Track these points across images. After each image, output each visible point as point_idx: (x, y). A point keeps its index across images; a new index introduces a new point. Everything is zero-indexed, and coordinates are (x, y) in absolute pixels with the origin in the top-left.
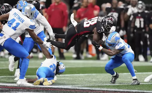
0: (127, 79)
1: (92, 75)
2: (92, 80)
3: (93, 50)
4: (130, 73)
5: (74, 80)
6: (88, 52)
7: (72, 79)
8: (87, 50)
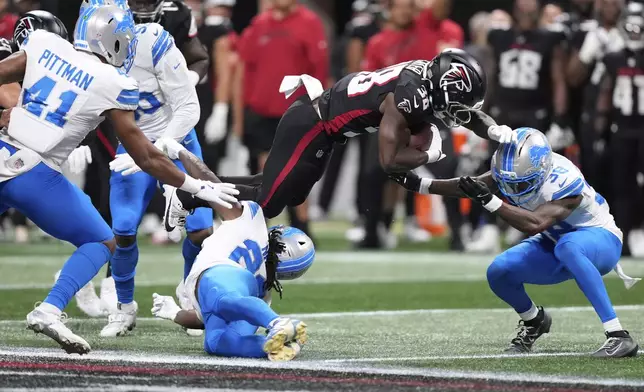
0: (578, 332)
1: (430, 314)
2: (429, 335)
3: (436, 210)
4: (592, 309)
5: (352, 337)
6: (414, 217)
7: (343, 331)
8: (411, 211)
